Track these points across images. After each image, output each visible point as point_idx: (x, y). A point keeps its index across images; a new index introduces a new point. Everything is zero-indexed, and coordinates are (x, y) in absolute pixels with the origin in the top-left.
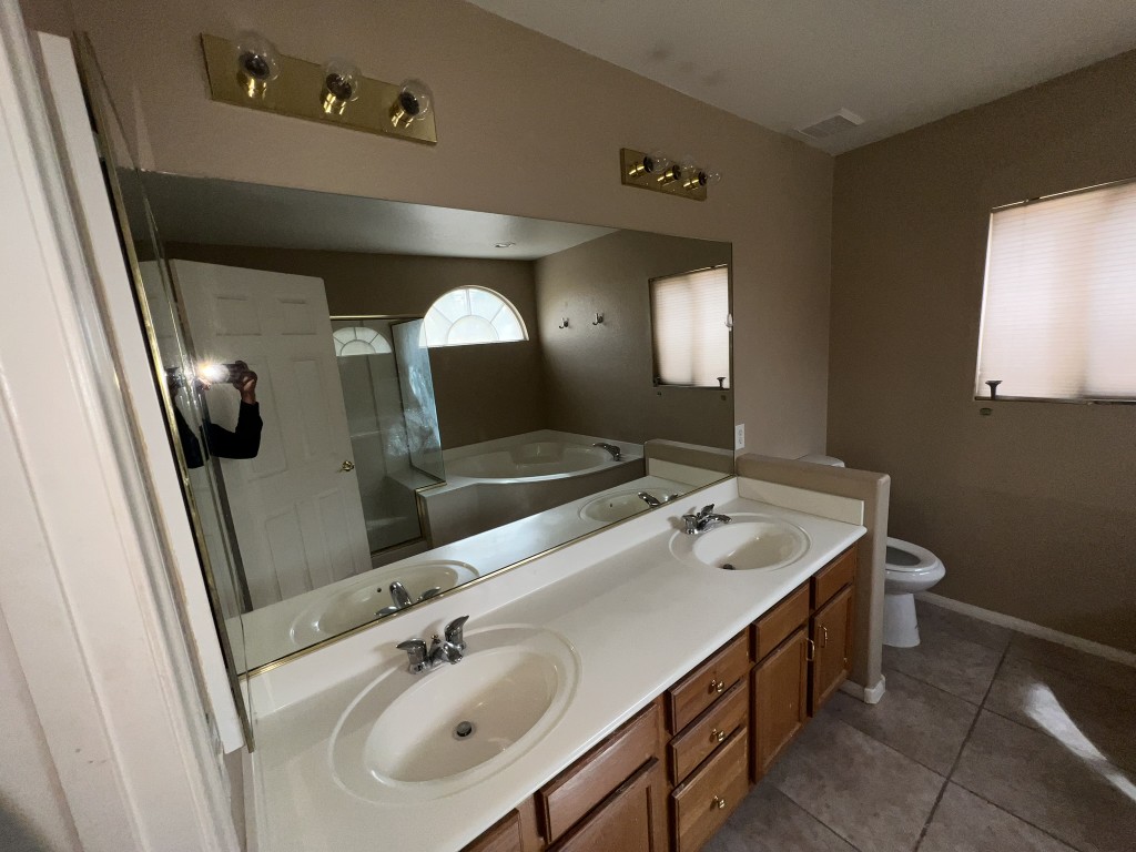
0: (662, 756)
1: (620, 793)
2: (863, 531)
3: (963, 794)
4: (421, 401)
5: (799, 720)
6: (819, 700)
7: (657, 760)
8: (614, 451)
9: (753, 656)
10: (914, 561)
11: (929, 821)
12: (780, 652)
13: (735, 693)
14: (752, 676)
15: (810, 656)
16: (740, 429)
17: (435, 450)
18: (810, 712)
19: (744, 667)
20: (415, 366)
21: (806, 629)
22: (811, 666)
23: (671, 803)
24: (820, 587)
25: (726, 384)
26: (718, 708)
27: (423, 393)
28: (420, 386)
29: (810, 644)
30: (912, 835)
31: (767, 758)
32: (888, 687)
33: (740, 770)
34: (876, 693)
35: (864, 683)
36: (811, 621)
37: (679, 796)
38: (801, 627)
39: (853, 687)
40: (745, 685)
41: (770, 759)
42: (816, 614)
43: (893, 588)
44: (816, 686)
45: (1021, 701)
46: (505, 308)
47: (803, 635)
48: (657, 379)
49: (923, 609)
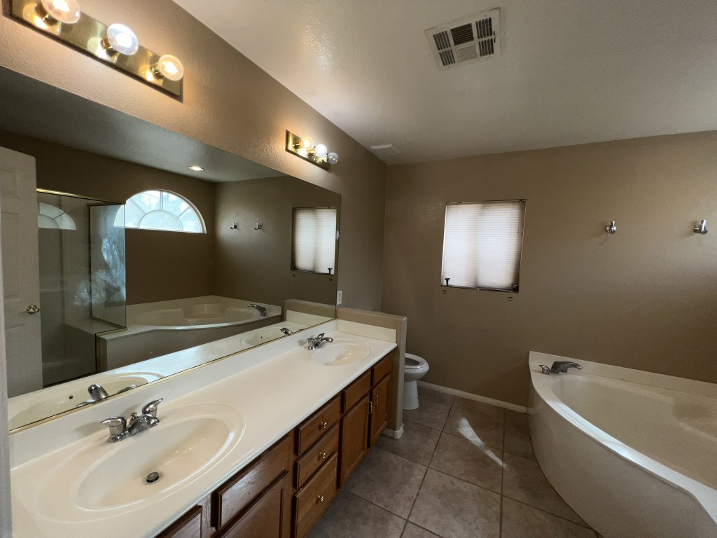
0: (291, 470)
1: (265, 493)
2: (395, 345)
3: (435, 473)
4: (111, 266)
5: (364, 450)
6: (373, 438)
7: (288, 471)
8: (262, 310)
9: (342, 411)
10: (417, 363)
11: (420, 488)
12: (356, 408)
13: (332, 430)
14: (341, 421)
15: (370, 411)
16: (339, 293)
17: (120, 304)
18: (369, 446)
19: (338, 416)
20: (109, 239)
21: (369, 396)
22: (370, 416)
23: (294, 500)
24: (376, 373)
25: (332, 272)
26: (323, 440)
27: (113, 259)
28: (113, 254)
29: (370, 404)
30: (413, 497)
31: (347, 472)
32: (404, 429)
33: (332, 479)
34: (399, 433)
35: (394, 428)
36: (371, 392)
37: (298, 496)
38: (365, 395)
39: (389, 432)
40: (337, 426)
41: (348, 472)
42: (374, 388)
43: (408, 378)
44: (372, 430)
45: (457, 426)
46: (191, 210)
47: (367, 399)
48: (293, 266)
49: (421, 391)
